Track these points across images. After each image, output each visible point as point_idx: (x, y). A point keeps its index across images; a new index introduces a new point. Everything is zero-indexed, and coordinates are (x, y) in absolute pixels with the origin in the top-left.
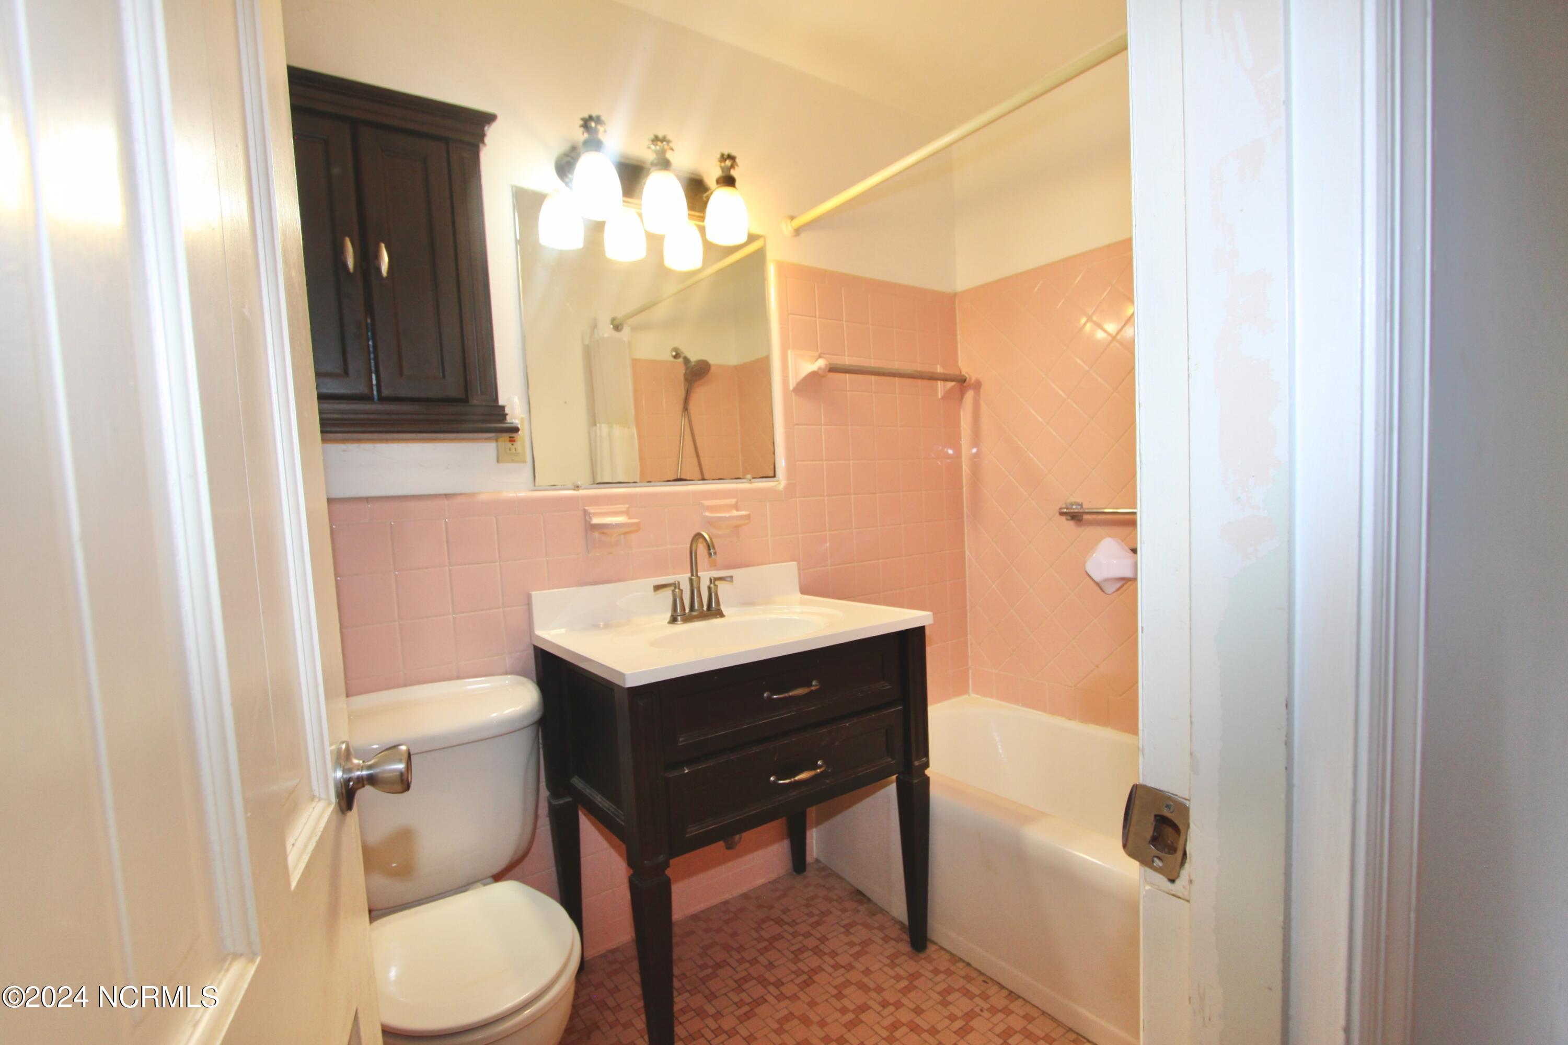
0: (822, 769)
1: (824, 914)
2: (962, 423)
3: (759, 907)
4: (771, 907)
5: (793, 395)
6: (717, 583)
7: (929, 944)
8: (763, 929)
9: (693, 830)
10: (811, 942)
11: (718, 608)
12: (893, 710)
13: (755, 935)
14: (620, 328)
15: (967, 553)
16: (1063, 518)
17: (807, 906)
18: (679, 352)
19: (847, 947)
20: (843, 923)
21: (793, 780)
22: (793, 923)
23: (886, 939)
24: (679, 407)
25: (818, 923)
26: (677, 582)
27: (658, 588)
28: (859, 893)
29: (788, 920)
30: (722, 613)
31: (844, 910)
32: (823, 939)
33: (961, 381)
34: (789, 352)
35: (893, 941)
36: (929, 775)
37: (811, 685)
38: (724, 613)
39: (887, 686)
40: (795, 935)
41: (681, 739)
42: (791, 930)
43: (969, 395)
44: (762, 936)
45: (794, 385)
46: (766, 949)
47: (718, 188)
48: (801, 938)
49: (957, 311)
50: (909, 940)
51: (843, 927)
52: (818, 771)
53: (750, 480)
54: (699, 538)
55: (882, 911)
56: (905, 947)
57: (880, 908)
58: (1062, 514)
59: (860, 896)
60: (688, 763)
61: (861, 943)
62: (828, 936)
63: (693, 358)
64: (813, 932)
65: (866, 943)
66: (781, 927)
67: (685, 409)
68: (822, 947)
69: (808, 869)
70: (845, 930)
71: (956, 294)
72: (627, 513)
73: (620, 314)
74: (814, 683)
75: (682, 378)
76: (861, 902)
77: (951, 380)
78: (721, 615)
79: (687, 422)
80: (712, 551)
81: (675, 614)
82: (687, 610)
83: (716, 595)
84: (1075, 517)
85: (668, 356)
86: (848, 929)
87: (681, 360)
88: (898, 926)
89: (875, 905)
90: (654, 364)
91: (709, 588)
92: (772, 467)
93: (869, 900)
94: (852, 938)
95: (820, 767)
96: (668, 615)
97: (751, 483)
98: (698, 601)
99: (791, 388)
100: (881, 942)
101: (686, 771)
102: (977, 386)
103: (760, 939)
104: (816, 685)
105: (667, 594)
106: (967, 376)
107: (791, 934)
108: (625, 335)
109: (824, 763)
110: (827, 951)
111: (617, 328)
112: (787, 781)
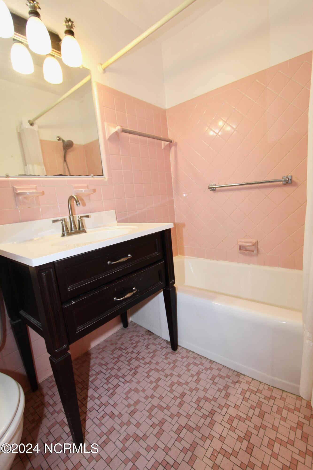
0: (136, 291)
1: (137, 342)
2: (171, 159)
3: (112, 344)
4: (116, 343)
5: (108, 141)
6: (82, 218)
7: (178, 347)
8: (114, 353)
9: (80, 329)
10: (134, 355)
11: (83, 229)
12: (161, 263)
13: (112, 357)
14: (33, 124)
15: (175, 206)
16: (209, 190)
17: (130, 340)
18: (60, 138)
19: (148, 355)
20: (145, 345)
21: (124, 298)
22: (126, 349)
23: (162, 348)
24: (62, 160)
25: (135, 347)
26: (63, 219)
27: (54, 221)
28: (149, 331)
29: (124, 348)
30: (85, 231)
31: (144, 340)
32: (138, 353)
33: (171, 142)
34: (105, 123)
35: (164, 348)
36: (175, 286)
37: (128, 256)
38: (86, 231)
39: (158, 254)
40: (127, 353)
41: (69, 289)
42: (126, 352)
43: (173, 148)
44: (114, 357)
45: (108, 137)
46: (117, 362)
47: (66, 36)
48: (130, 354)
49: (167, 116)
50: (171, 347)
51: (145, 346)
52: (134, 292)
53: (93, 176)
54: (72, 198)
55: (159, 337)
56: (170, 350)
57: (157, 336)
58: (209, 188)
59: (149, 333)
60: (74, 299)
61: (153, 351)
62: (140, 351)
63: (66, 139)
64: (134, 351)
65: (155, 351)
66: (121, 351)
67: (65, 160)
68: (138, 356)
69: (129, 325)
70: (146, 348)
71: (166, 110)
72: (36, 189)
73: (31, 119)
74: (129, 255)
75: (62, 148)
76: (150, 335)
77: (167, 141)
78: (85, 232)
79: (66, 164)
80: (78, 203)
81: (64, 232)
82: (69, 231)
83: (82, 223)
84: (213, 189)
85: (56, 140)
86: (147, 347)
87: (61, 141)
88: (165, 342)
89: (155, 335)
90: (50, 142)
91: (79, 221)
92: (102, 171)
93: (153, 333)
94: (149, 350)
95: (135, 290)
96: (61, 233)
97: (93, 178)
98: (74, 226)
99: (107, 139)
100: (160, 350)
101: (73, 303)
102: (176, 145)
103: (113, 358)
104: (130, 256)
105: (59, 224)
106: (172, 140)
107: (126, 353)
108: (35, 127)
109: (136, 288)
110: (141, 357)
111: (32, 124)
112: (122, 299)
